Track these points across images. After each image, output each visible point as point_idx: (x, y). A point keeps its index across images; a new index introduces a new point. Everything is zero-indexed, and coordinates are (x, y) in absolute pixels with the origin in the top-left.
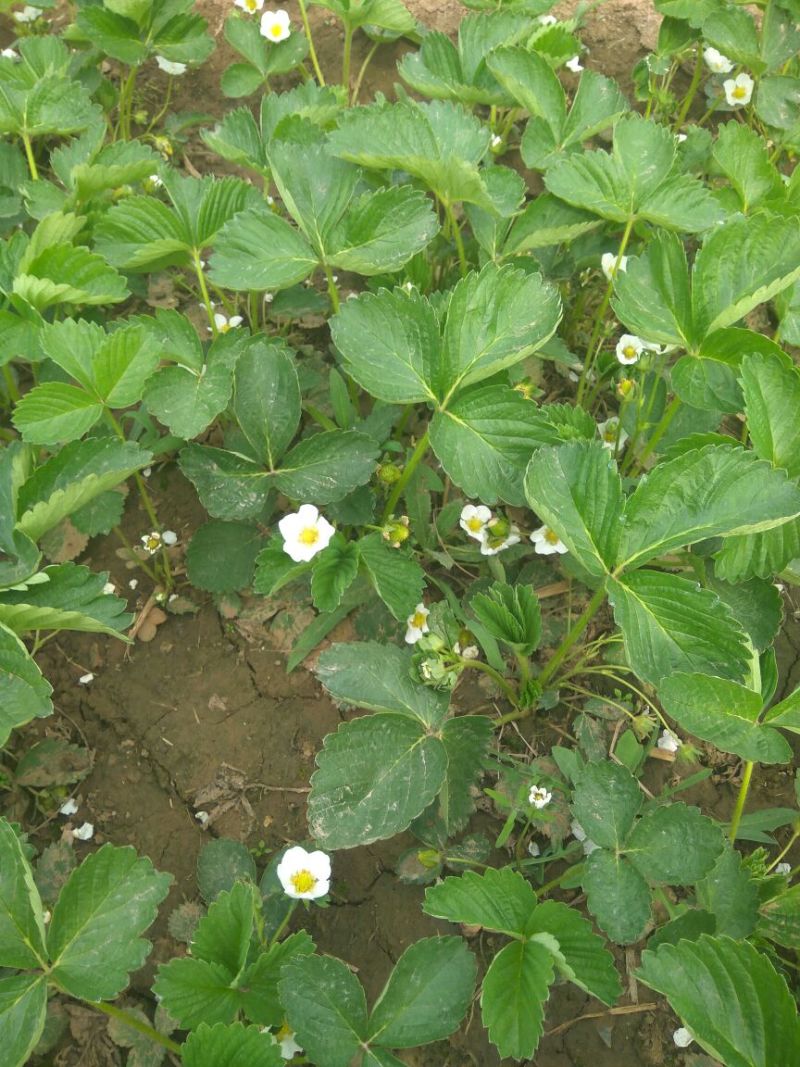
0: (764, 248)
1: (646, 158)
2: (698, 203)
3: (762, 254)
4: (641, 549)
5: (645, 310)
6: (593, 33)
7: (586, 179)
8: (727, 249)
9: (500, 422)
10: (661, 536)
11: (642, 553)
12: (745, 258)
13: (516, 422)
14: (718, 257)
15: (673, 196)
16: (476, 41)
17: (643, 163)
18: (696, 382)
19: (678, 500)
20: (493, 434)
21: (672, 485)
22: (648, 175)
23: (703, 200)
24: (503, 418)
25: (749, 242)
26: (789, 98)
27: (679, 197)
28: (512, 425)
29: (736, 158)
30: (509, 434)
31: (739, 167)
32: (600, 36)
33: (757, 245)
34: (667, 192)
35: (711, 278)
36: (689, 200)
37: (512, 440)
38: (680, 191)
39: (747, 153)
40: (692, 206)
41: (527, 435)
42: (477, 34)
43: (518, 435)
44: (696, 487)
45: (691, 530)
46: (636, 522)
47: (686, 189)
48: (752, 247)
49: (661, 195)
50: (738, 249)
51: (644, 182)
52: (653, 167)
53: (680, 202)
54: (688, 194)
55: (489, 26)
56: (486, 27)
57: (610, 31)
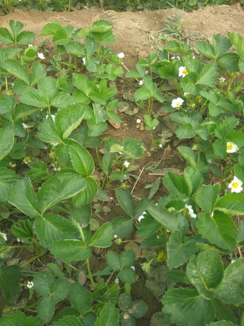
0: (74, 113)
1: (51, 88)
2: (68, 99)
3: (74, 115)
4: (46, 206)
5: (50, 133)
6: (49, 46)
7: (33, 97)
8: (64, 115)
9: (4, 176)
10: (51, 201)
11: (47, 207)
12: (70, 117)
13: (8, 175)
14: (63, 118)
15: (60, 98)
16: (4, 56)
17: (50, 89)
18: (65, 152)
19: (54, 190)
20: (3, 180)
21: (50, 187)
22: (52, 93)
23: (69, 98)
24: (4, 175)
25: (69, 112)
26: (96, 63)
27: (62, 98)
28: (7, 176)
29: (81, 83)
30: (7, 179)
31: (83, 85)
32: (52, 47)
33: (72, 113)
34: (57, 97)
35: (62, 123)
36: (65, 98)
37: (9, 180)
38: (62, 96)
39: (84, 81)
40: (66, 100)
41: (12, 178)
42: (4, 55)
43: (10, 179)
44: (57, 186)
45: (58, 198)
46: (43, 199)
47: (63, 95)
48: (71, 114)
49: (56, 98)
50: (67, 115)
51: (51, 95)
52: (53, 90)
53: (62, 99)
54: (64, 97)
55: (8, 51)
56: (7, 52)
57: (54, 45)
